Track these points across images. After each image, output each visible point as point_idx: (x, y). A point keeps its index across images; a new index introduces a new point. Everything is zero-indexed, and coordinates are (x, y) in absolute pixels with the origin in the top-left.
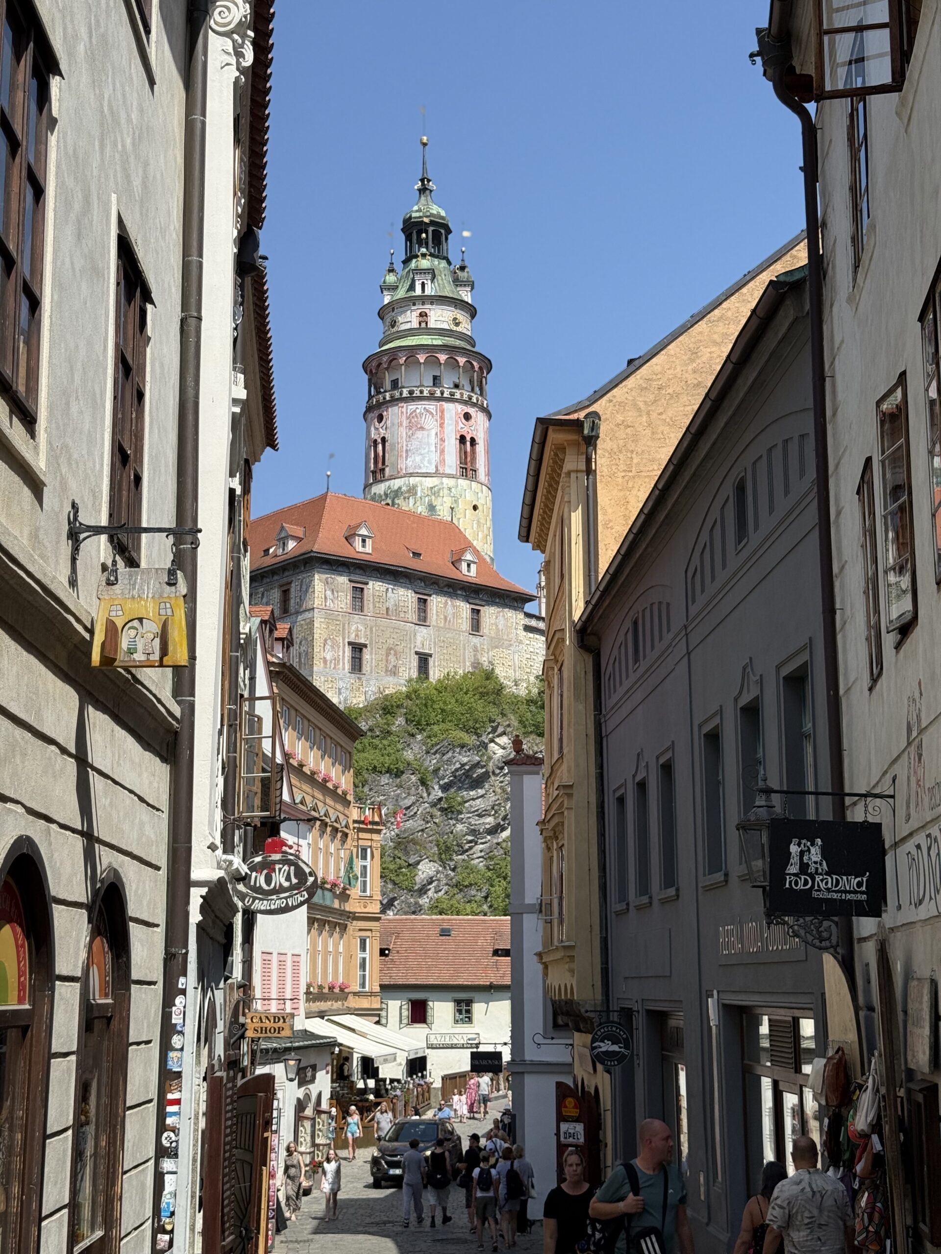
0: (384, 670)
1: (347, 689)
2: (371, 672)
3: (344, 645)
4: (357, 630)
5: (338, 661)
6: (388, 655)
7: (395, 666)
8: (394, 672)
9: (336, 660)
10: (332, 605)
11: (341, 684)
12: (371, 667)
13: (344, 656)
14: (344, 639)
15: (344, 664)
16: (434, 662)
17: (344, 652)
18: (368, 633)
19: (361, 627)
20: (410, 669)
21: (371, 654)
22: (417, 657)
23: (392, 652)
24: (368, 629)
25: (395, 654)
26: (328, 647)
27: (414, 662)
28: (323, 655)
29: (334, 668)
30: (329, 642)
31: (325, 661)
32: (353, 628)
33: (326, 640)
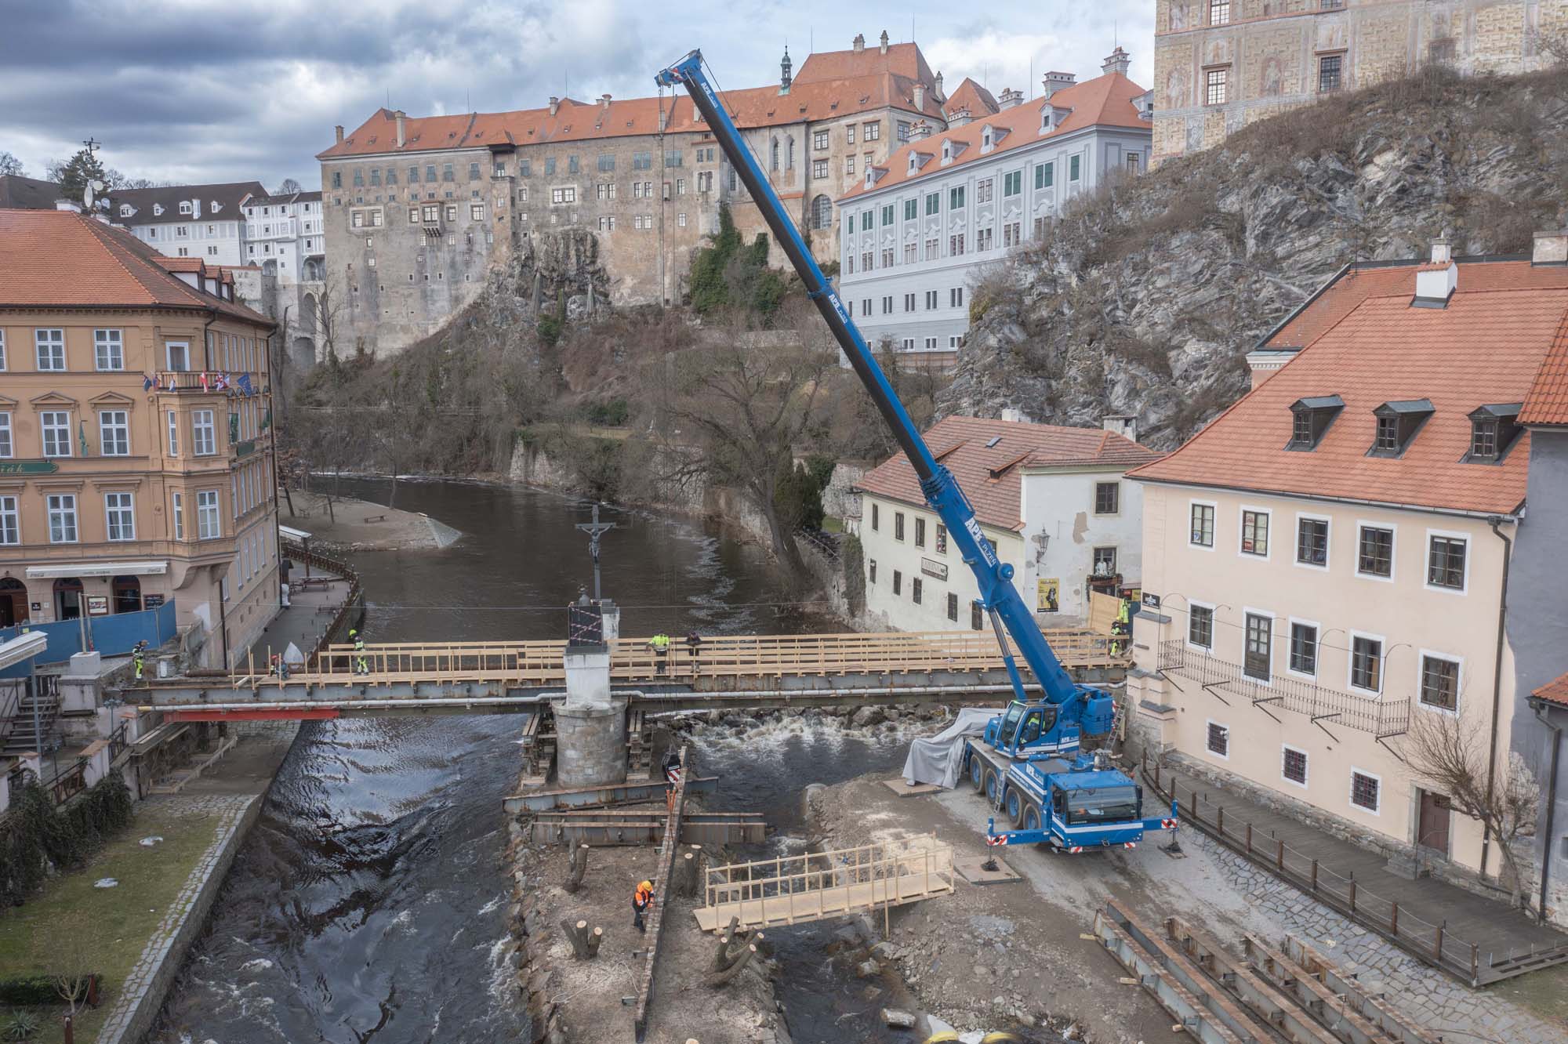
0: (1258, 90)
1: (1200, 128)
2: (1238, 98)
3: (1197, 73)
4: (1217, 48)
5: (1188, 96)
6: (1264, 68)
7: (1276, 82)
8: (1276, 89)
9: (1185, 95)
10: (1180, 26)
11: (1192, 124)
12: (1238, 91)
13: (1196, 87)
14: (1196, 65)
15: (1196, 96)
16: (1352, 60)
17: (1196, 82)
18: (1234, 47)
19: (1223, 43)
20: (1304, 79)
21: (1238, 73)
22: (1317, 59)
23: (1273, 63)
24: (1235, 42)
25: (1278, 65)
26: (1173, 81)
27: (1313, 68)
28: (1166, 92)
29: (1182, 105)
30: (1175, 75)
31: (1169, 99)
32: (1211, 47)
33: (1170, 74)
